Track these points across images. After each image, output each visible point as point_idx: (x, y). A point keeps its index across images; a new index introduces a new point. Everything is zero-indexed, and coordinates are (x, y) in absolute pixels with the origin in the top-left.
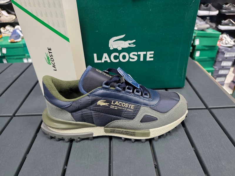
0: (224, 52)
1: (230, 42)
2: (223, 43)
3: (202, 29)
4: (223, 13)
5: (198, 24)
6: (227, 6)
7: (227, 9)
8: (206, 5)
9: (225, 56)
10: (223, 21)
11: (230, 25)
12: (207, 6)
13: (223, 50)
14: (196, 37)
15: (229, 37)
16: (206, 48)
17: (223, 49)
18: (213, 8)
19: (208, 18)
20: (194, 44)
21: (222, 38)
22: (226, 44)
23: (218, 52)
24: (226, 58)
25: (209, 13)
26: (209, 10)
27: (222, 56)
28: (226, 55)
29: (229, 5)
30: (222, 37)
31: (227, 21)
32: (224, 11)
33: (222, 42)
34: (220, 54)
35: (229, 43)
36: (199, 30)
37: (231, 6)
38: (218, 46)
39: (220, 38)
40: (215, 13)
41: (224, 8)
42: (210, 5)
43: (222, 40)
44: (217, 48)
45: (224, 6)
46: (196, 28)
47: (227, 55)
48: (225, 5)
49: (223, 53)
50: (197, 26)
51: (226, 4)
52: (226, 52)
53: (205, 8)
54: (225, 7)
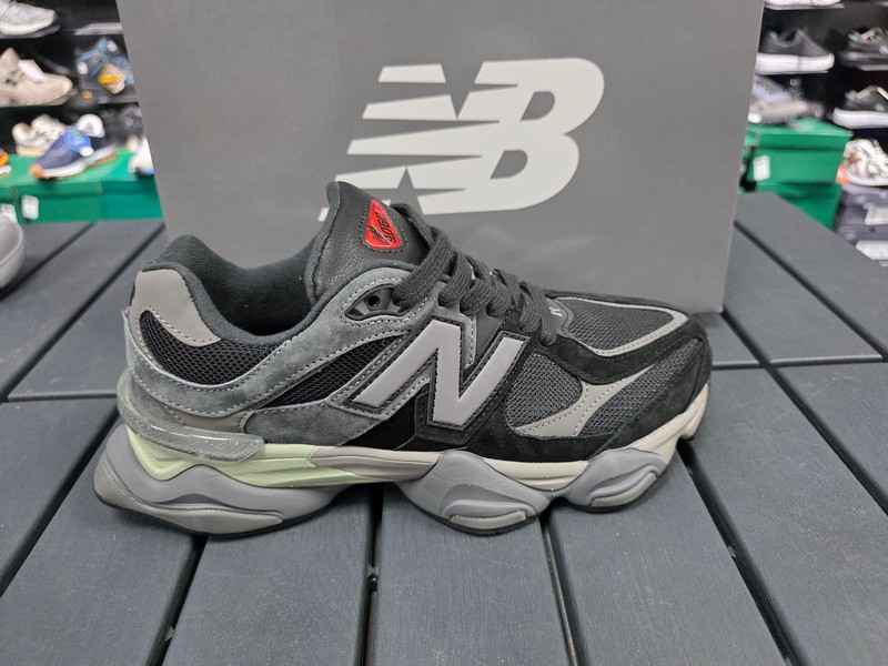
0: (866, 206)
1: (884, 168)
2: (857, 174)
3: (776, 121)
4: (851, 65)
5: (762, 103)
6: (865, 37)
7: (866, 49)
8: (785, 35)
9: (870, 220)
10: (852, 96)
11: (879, 107)
12: (791, 38)
13: (860, 200)
14: (758, 152)
15: (879, 149)
16: (796, 192)
17: (860, 195)
18: (813, 46)
19: (794, 83)
20: (749, 178)
21: (852, 155)
22: (871, 176)
23: (841, 207)
24: (873, 229)
25: (799, 64)
26: (799, 52)
27: (856, 221)
28: (873, 216)
29: (871, 33)
30: (853, 151)
31: (864, 95)
32: (853, 56)
33: (853, 168)
34: (848, 212)
35: (880, 171)
36: (766, 124)
37: (879, 39)
38: (840, 186)
39: (846, 155)
40: (822, 63)
41: (852, 45)
42: (801, 34)
43: (853, 160)
44: (839, 193)
45: (855, 37)
46: (754, 118)
47: (876, 218)
48: (857, 34)
49: (862, 212)
50: (761, 108)
51: (862, 31)
52: (870, 207)
53: (785, 45)
54: (858, 43)
